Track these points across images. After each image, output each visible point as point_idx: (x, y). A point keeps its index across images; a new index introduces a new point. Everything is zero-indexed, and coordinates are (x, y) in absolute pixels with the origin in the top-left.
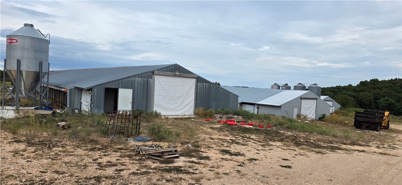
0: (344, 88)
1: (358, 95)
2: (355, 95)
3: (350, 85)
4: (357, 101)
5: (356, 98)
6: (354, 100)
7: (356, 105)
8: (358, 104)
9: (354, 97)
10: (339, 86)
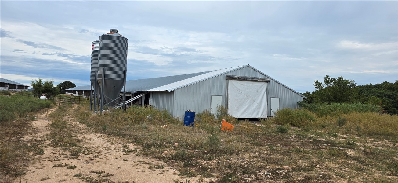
0: (377, 86)
1: (395, 93)
2: (391, 94)
3: (385, 83)
4: (394, 102)
5: (392, 97)
6: (389, 100)
7: (393, 109)
8: (395, 107)
9: (389, 97)
10: (370, 84)
